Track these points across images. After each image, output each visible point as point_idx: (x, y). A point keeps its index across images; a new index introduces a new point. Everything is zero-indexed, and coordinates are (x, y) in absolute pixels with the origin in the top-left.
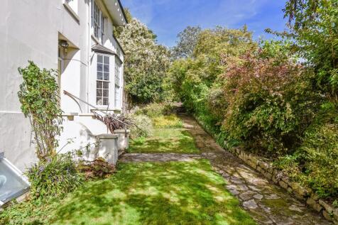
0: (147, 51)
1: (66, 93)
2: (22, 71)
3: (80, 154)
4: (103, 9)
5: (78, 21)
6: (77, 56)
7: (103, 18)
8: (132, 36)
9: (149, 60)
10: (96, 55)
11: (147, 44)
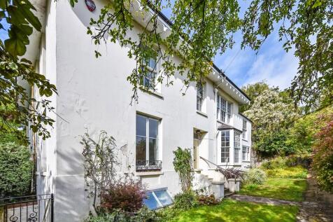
0: (274, 114)
1: (201, 158)
2: (175, 153)
3: (202, 191)
4: (229, 99)
5: (206, 117)
6: (206, 136)
7: (230, 105)
8: (262, 105)
9: (276, 122)
10: (220, 132)
11: (276, 108)
